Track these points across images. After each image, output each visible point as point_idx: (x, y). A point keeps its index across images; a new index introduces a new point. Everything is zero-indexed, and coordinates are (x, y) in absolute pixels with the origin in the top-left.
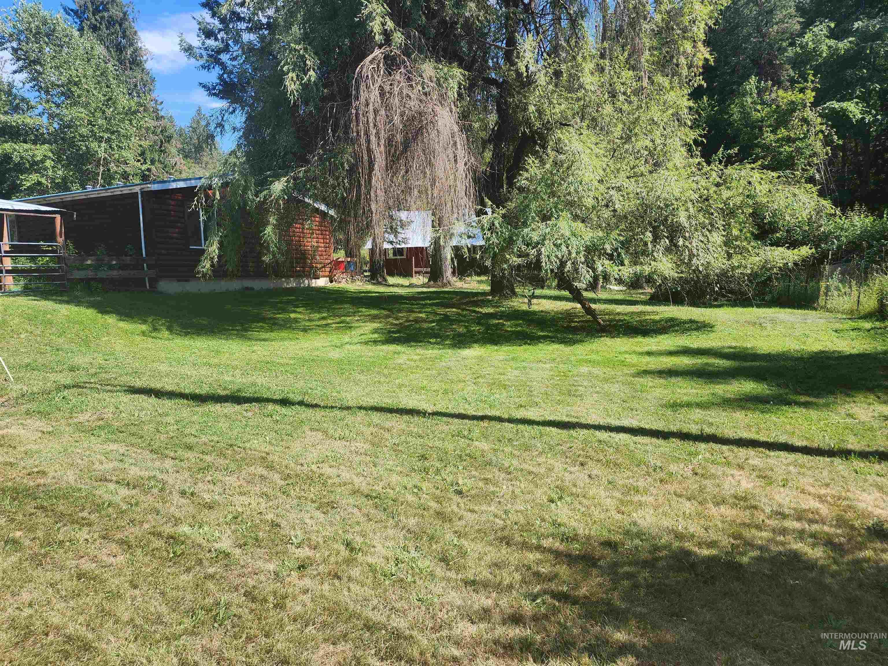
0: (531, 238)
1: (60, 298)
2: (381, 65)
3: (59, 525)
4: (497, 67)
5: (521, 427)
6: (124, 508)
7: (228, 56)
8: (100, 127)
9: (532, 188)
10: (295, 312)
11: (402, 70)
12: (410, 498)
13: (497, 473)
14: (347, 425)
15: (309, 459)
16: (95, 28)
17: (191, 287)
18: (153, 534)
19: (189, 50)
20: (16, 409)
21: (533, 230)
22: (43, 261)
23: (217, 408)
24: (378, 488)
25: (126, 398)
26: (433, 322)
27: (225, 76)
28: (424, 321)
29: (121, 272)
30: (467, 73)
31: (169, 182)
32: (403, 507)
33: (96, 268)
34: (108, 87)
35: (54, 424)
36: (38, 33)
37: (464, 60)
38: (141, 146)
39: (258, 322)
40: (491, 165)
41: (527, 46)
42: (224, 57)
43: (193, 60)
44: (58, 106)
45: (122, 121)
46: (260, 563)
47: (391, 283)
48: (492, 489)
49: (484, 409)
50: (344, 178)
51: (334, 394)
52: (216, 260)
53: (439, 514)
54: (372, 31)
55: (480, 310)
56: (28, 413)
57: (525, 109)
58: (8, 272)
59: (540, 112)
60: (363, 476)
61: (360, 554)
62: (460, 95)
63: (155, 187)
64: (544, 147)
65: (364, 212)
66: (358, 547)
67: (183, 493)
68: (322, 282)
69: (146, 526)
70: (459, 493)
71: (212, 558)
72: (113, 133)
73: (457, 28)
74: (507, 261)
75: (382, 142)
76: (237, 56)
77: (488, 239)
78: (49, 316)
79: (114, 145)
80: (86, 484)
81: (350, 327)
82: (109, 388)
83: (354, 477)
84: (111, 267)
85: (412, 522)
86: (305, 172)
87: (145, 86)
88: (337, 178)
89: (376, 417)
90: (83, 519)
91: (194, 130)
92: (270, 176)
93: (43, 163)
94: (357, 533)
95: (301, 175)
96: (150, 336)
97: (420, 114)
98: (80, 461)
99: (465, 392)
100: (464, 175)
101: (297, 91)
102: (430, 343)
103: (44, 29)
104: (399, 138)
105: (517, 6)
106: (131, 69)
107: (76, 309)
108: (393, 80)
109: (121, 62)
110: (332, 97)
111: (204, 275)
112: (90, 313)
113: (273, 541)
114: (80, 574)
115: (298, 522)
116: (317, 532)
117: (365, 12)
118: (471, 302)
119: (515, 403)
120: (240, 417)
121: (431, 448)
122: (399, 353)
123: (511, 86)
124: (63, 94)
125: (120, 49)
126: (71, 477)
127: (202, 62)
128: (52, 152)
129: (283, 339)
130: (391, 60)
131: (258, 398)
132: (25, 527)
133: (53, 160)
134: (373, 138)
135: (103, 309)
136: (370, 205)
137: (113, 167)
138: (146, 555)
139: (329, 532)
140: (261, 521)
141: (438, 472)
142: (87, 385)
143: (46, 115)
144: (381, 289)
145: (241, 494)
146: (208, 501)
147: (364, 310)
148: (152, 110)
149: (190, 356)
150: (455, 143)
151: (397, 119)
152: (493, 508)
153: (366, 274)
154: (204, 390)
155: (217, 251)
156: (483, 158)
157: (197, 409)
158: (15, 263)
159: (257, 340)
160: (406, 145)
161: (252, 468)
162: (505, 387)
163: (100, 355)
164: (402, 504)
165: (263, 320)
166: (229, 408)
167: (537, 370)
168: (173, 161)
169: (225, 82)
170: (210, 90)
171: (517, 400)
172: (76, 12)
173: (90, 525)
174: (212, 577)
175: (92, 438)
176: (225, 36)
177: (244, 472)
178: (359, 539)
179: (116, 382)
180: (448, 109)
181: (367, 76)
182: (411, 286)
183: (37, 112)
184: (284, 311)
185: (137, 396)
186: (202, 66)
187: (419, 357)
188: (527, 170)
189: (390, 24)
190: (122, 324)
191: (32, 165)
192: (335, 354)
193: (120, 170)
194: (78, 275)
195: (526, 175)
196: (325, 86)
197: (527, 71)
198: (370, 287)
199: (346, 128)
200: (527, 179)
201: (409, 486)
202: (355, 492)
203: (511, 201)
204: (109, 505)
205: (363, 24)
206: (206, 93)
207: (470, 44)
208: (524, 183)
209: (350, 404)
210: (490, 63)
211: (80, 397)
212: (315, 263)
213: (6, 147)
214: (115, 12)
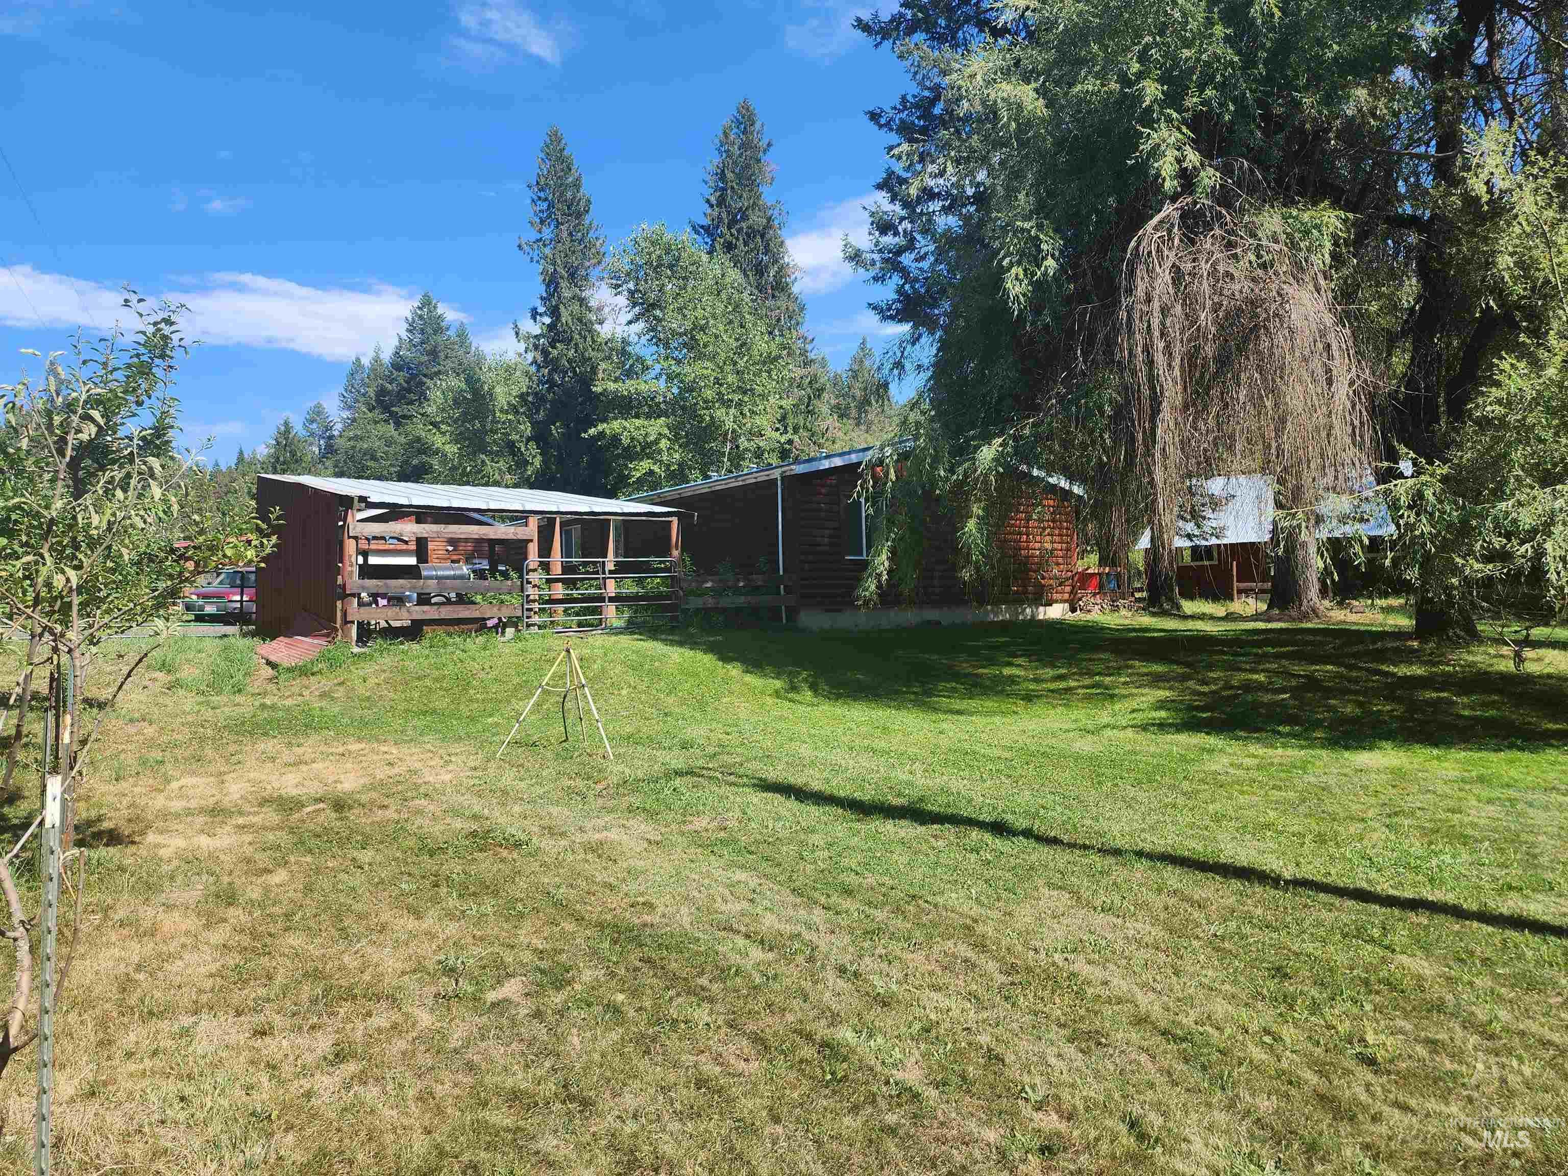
0: (1515, 521)
1: (671, 637)
2: (1176, 230)
3: (671, 993)
4: (1417, 192)
5: (1513, 935)
6: (757, 981)
7: (913, 256)
8: (729, 386)
9: (1512, 418)
10: (1010, 664)
11: (1217, 231)
12: (1258, 1054)
13: (1459, 1032)
14: (1115, 883)
15: (1048, 941)
16: (729, 247)
17: (845, 620)
18: (799, 1032)
19: (855, 257)
20: (615, 802)
21: (1520, 504)
22: (654, 582)
23: (889, 827)
24: (1188, 1021)
25: (757, 798)
26: (1283, 690)
27: (907, 287)
28: (1260, 687)
29: (749, 598)
30: (1351, 216)
31: (820, 459)
32: (1243, 1069)
33: (717, 592)
34: (742, 326)
35: (663, 830)
36: (659, 265)
37: (1343, 191)
38: (781, 407)
39: (948, 681)
40: (1409, 381)
41: (1487, 144)
42: (907, 259)
43: (861, 270)
44: (679, 362)
45: (758, 374)
46: (972, 1126)
47: (1189, 612)
48: (1448, 1065)
49: (1414, 885)
50: (1102, 431)
51: (1088, 822)
52: (885, 577)
53: (1323, 1099)
54: (1158, 175)
55: (1392, 669)
56: (631, 810)
57: (1489, 264)
58: (611, 600)
59: (1525, 266)
60: (1154, 990)
61: (1159, 1150)
62: (1334, 256)
63: (799, 469)
64: (1538, 333)
65: (1139, 487)
66: (1154, 1135)
67: (842, 970)
68: (1056, 612)
69: (790, 1018)
70: (1370, 1062)
71: (891, 1096)
72: (745, 393)
73: (1330, 140)
74: (1456, 570)
75: (1177, 362)
76: (926, 254)
77: (1410, 527)
78: (656, 664)
79: (746, 411)
80: (705, 932)
81: (1112, 696)
82: (732, 778)
83: (1136, 989)
84: (737, 591)
85: (1265, 1105)
86: (1034, 425)
87: (790, 318)
88: (1092, 431)
89: (1173, 877)
90: (703, 989)
91: (855, 374)
92: (974, 438)
93: (657, 444)
94: (1150, 1105)
95: (1027, 432)
96: (786, 699)
97: (1252, 303)
98: (696, 894)
99: (1365, 842)
100: (1349, 406)
101: (1024, 295)
102: (1279, 733)
103: (666, 259)
104: (1209, 350)
105: (1460, 75)
106: (773, 296)
107: (692, 653)
108: (1199, 251)
109: (760, 288)
110: (1082, 296)
111: (866, 602)
112: (706, 660)
113: (992, 1087)
114: (700, 1080)
115: (1035, 1059)
116: (1073, 1086)
117: (1146, 147)
118: (1367, 653)
119: (1495, 879)
120: (924, 847)
121: (1296, 954)
122: (1211, 751)
123: (1451, 223)
124: (685, 345)
125: (760, 270)
126: (685, 916)
127: (872, 273)
128: (669, 428)
129: (992, 713)
130: (1195, 218)
131: (953, 815)
132: (629, 989)
133: (669, 439)
134: (1160, 359)
135: (724, 654)
136: (1150, 474)
137: (743, 443)
138: (791, 1067)
139: (1094, 1091)
140: (970, 1044)
141: (1315, 1008)
142: (704, 772)
143: (664, 377)
144: (1171, 624)
145: (936, 988)
146: (882, 991)
147: (1137, 663)
148: (798, 352)
149: (844, 734)
150: (1328, 347)
151: (1205, 318)
152: (1454, 1109)
153: (1138, 595)
154: (866, 795)
155: (887, 564)
156: (1388, 367)
157: (857, 826)
158: (619, 587)
159: (946, 712)
160: (1223, 361)
161: (950, 944)
162: (1465, 840)
163: (720, 726)
164: (1240, 1064)
165: (956, 676)
166: (907, 830)
167: (1546, 808)
168: (824, 426)
169: (907, 296)
170: (885, 313)
171: (1499, 873)
172: (706, 229)
173: (711, 1000)
174: (892, 1131)
175: (712, 858)
176: (909, 226)
177: (936, 949)
178: (1154, 1120)
179: (742, 771)
180: (1311, 287)
181: (1150, 253)
182: (1230, 617)
183: (653, 374)
184: (991, 662)
185: (770, 795)
186: (874, 278)
187: (1256, 761)
188: (1498, 384)
189: (1193, 157)
190: (748, 678)
191: (643, 449)
192: (1085, 746)
193: (752, 445)
194: (695, 603)
195: (1495, 392)
196: (1070, 279)
197: (1490, 191)
198: (1146, 620)
199: (1108, 346)
200: (1499, 402)
201: (1254, 1027)
202: (1140, 1021)
203: (1460, 447)
204: (737, 973)
205: (1142, 167)
206: (878, 317)
207: (1356, 162)
208: (1494, 410)
209: (1119, 843)
210: (1402, 187)
211: (695, 790)
212: (1043, 578)
213: (614, 426)
214: (756, 219)
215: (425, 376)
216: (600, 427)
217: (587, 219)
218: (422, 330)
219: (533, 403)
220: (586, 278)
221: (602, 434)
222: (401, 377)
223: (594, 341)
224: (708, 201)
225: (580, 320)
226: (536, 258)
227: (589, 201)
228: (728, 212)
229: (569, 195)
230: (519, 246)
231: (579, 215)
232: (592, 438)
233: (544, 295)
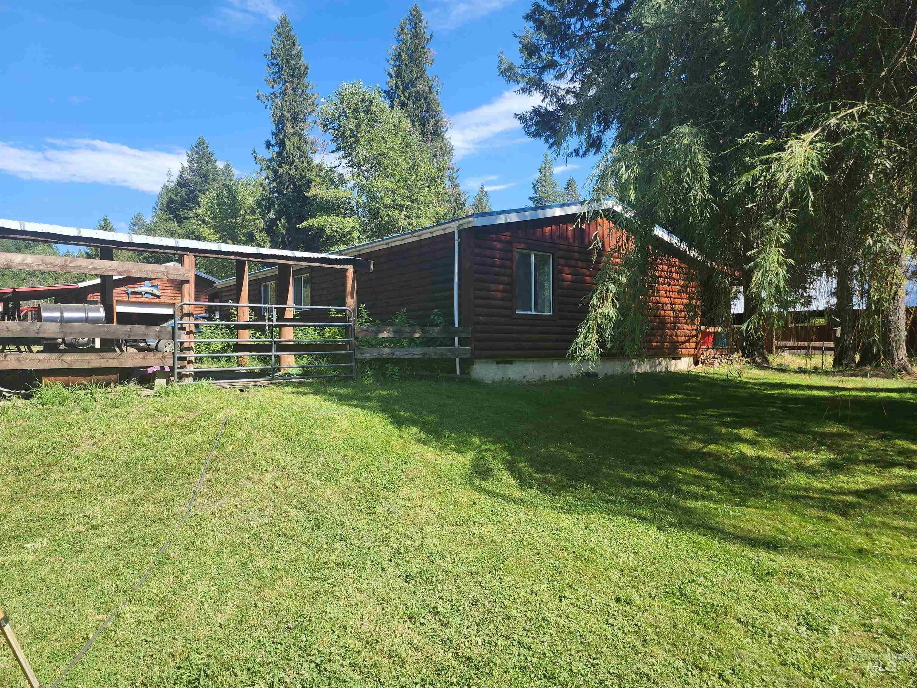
8: (402, 196)
16: (403, 105)
17: (514, 372)
19: (509, 70)
22: (332, 331)
29: (425, 350)
33: (394, 343)
44: (368, 178)
45: (423, 187)
63: (477, 222)
68: (683, 365)
72: (413, 201)
79: (413, 213)
84: (412, 342)
87: (443, 154)
93: (350, 234)
106: (432, 140)
109: (423, 134)
125: (423, 122)
128: (359, 224)
133: (359, 232)
143: (357, 188)
158: (297, 335)
172: (388, 93)
183: (349, 186)
186: (523, 89)
191: (341, 238)
194: (370, 353)
212: (677, 336)
213: (321, 220)
214: (421, 87)
215: (200, 191)
216: (310, 221)
217: (306, 80)
218: (198, 161)
219: (265, 206)
220: (304, 121)
221: (312, 226)
222: (183, 192)
223: (309, 165)
224: (389, 74)
225: (299, 149)
226: (269, 105)
227: (307, 68)
228: (402, 81)
229: (293, 62)
230: (258, 97)
231: (300, 77)
232: (304, 229)
233: (275, 131)
